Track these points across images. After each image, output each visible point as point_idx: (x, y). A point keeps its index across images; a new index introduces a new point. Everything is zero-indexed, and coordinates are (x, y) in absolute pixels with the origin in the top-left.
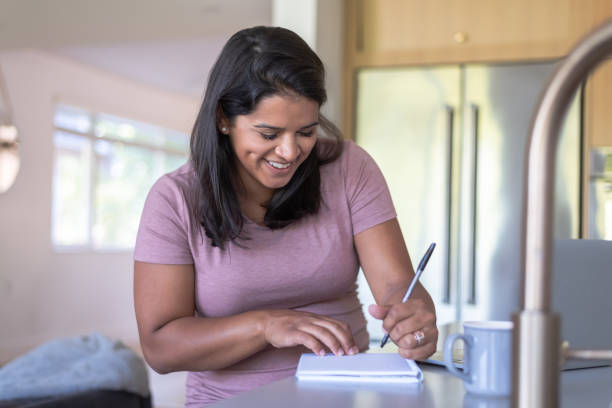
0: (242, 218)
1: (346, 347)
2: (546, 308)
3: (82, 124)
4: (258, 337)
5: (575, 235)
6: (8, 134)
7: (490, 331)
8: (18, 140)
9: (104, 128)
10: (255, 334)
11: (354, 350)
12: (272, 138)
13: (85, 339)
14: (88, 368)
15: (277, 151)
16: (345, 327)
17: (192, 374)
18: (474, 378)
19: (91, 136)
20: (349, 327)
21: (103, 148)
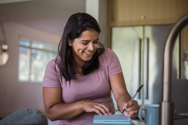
0: (75, 73)
1: (108, 113)
2: (170, 100)
3: (28, 44)
4: (81, 109)
5: (178, 78)
6: (5, 47)
7: (152, 107)
8: (8, 49)
9: (34, 45)
10: (80, 108)
11: (111, 113)
12: (86, 44)
13: (28, 110)
14: (29, 119)
15: (88, 48)
16: (108, 106)
17: (61, 121)
18: (148, 122)
19: (30, 48)
20: (109, 106)
21: (34, 51)
